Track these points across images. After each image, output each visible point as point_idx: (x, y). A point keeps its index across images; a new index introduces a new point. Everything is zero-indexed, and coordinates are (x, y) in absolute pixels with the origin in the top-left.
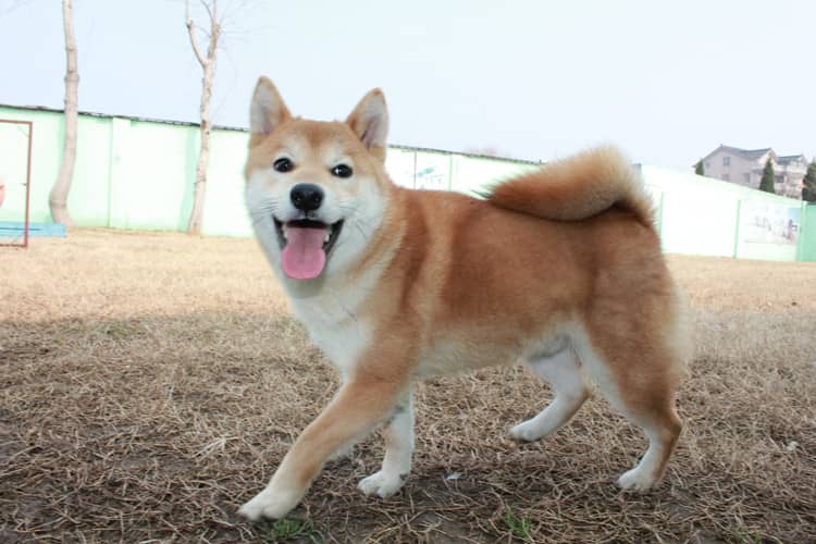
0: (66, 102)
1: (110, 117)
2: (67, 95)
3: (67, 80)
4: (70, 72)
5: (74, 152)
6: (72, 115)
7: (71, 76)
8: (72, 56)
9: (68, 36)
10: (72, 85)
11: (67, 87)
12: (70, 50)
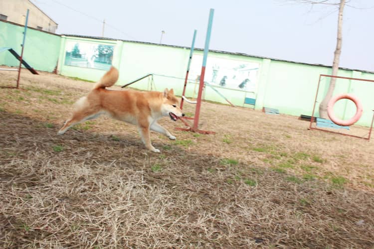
0: (334, 63)
1: (352, 70)
2: (334, 60)
3: (335, 53)
4: (337, 49)
5: (334, 86)
6: (336, 69)
7: (337, 51)
8: (339, 42)
9: (339, 33)
10: (337, 56)
11: (335, 56)
12: (339, 39)
